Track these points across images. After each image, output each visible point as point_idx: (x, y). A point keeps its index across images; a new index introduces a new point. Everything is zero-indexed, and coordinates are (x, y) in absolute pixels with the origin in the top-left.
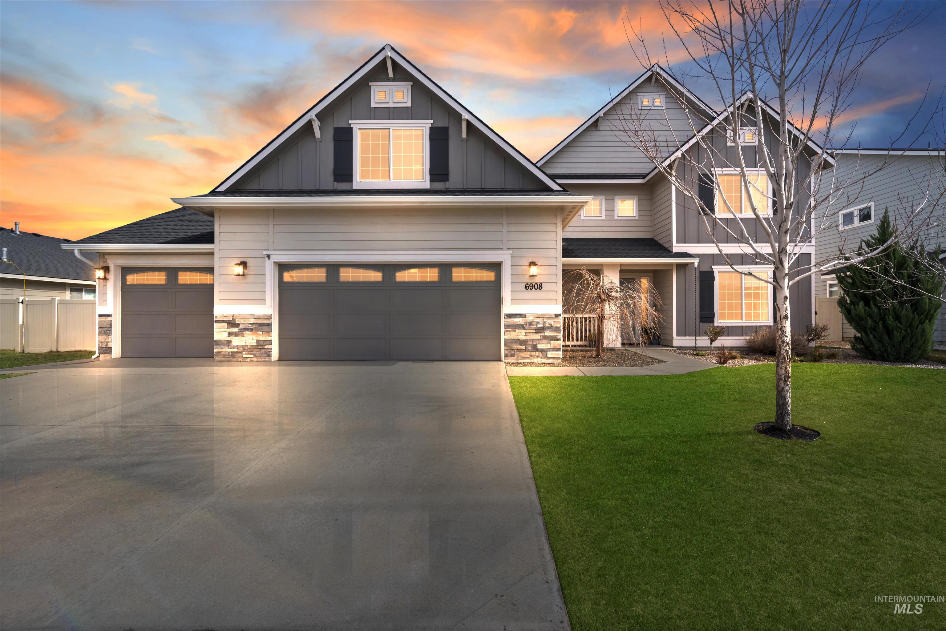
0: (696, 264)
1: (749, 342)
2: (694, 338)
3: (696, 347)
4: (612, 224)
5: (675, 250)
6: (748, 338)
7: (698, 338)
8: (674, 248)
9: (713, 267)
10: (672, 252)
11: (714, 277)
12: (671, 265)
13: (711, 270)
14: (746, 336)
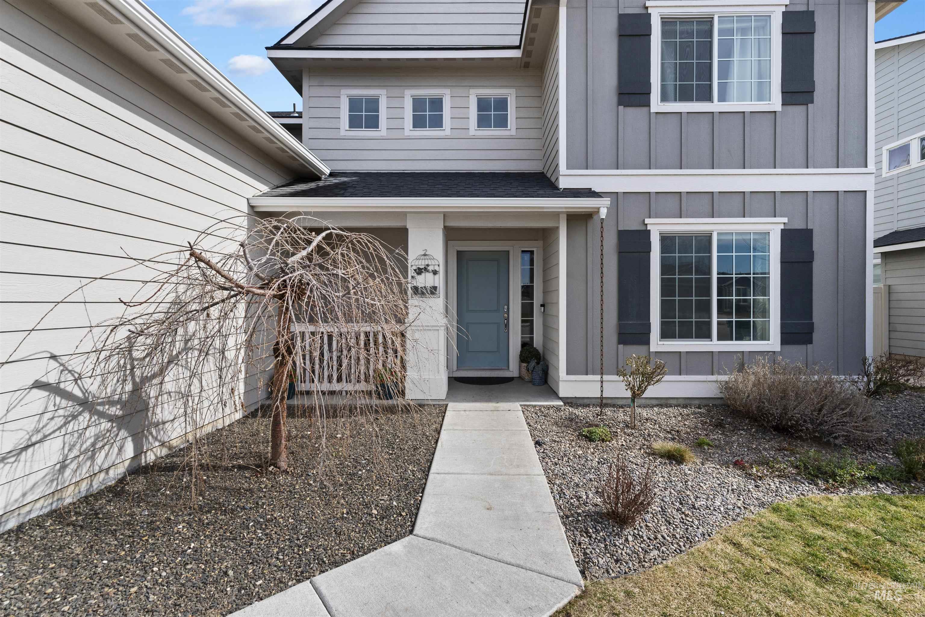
0: (603, 213)
1: (727, 387)
2: (598, 377)
3: (602, 398)
4: (464, 144)
5: (564, 183)
6: (724, 378)
7: (605, 377)
8: (561, 179)
9: (647, 221)
10: (558, 189)
11: (650, 243)
12: (555, 215)
13: (643, 228)
14: (719, 374)
